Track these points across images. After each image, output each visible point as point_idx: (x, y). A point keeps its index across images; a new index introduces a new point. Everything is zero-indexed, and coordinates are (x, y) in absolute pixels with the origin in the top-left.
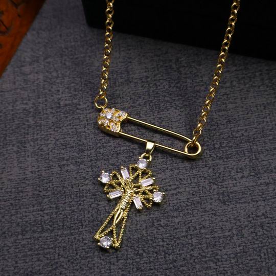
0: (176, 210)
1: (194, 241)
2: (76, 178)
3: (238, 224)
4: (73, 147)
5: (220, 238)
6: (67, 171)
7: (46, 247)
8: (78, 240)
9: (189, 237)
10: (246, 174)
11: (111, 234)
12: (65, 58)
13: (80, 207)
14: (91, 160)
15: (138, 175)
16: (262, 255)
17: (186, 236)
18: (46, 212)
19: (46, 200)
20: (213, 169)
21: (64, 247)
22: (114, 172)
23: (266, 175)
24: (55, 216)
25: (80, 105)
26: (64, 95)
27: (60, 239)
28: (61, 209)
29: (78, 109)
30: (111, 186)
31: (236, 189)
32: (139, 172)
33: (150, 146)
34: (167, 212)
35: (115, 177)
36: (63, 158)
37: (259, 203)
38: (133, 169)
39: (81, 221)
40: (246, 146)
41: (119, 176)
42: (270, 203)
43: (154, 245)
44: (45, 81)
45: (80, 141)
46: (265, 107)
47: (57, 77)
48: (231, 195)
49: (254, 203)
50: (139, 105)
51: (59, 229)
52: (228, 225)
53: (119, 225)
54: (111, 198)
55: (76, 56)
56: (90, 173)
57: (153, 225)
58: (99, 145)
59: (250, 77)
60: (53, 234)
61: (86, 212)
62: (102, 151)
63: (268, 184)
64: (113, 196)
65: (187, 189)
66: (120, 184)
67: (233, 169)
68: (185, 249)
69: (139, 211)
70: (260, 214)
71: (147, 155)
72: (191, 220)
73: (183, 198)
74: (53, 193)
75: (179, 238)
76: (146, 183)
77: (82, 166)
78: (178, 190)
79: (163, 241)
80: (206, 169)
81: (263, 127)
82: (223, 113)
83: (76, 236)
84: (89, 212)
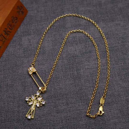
0: (43, 116)
1: (48, 124)
2: (12, 107)
3: (62, 119)
4: (12, 97)
5: (56, 123)
6: (10, 105)
7: (3, 127)
8: (13, 125)
9: (47, 123)
10: (65, 104)
12: (10, 70)
13: (14, 115)
14: (17, 101)
16: (68, 128)
17: (46, 123)
18: (3, 117)
19: (3, 113)
20: (55, 103)
21: (8, 127)
23: (70, 105)
24: (6, 118)
25: (14, 84)
26: (9, 82)
27: (7, 125)
28: (8, 116)
29: (13, 86)
31: (61, 109)
34: (40, 116)
36: (9, 101)
37: (68, 113)
39: (14, 119)
40: (65, 96)
42: (71, 113)
43: (36, 126)
44: (3, 77)
45: (14, 95)
46: (71, 84)
47: (7, 76)
48: (60, 111)
49: (66, 113)
50: (33, 84)
51: (7, 122)
52: (59, 120)
55: (13, 70)
56: (17, 105)
57: (36, 120)
58: (20, 97)
59: (67, 76)
60: (5, 123)
61: (15, 117)
63: (71, 107)
65: (47, 109)
67: (61, 103)
68: (45, 127)
70: (68, 116)
72: (47, 119)
73: (45, 112)
74: (5, 111)
75: (43, 124)
77: (14, 103)
78: (44, 110)
79: (39, 125)
80: (52, 103)
81: (70, 91)
82: (58, 86)
83: (12, 124)
84: (16, 117)
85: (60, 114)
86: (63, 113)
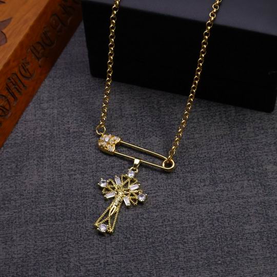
0: (155, 208)
1: (168, 229)
2: (81, 184)
3: (200, 217)
4: (79, 162)
5: (187, 227)
6: (74, 179)
7: (58, 231)
8: (82, 227)
9: (164, 226)
10: (207, 183)
11: (107, 223)
12: (74, 98)
13: (84, 204)
14: (93, 172)
15: (128, 183)
16: (217, 239)
17: (162, 226)
18: (58, 207)
19: (58, 199)
20: (183, 180)
21: (71, 232)
22: (110, 180)
23: (221, 184)
24: (65, 210)
25: (84, 132)
26: (73, 125)
27: (69, 226)
28: (70, 205)
29: (83, 135)
30: (107, 190)
31: (199, 193)
32: (129, 180)
33: (137, 161)
34: (149, 209)
35: (110, 183)
36: (72, 170)
37: (216, 204)
38: (124, 178)
39: (84, 214)
40: (207, 164)
41: (113, 183)
42: (224, 204)
43: (139, 231)
44: (58, 114)
45: (84, 157)
46: (222, 137)
47: (68, 112)
48: (195, 198)
49: (212, 204)
50: (129, 133)
52: (193, 219)
53: (113, 217)
54: (107, 197)
55: (82, 98)
56: (92, 181)
57: (138, 217)
58: (99, 161)
59: (212, 116)
60: (63, 223)
61: (88, 208)
62: (101, 165)
63: (223, 190)
64: (109, 196)
65: (164, 194)
66: (114, 188)
67: (197, 180)
68: (161, 234)
69: (128, 207)
70: (216, 211)
71: (134, 169)
72: (166, 215)
73: (161, 199)
74: (64, 194)
75: (157, 227)
76: (133, 188)
77: (86, 175)
78: (157, 194)
79: (145, 229)
80: (178, 179)
81: (221, 151)
82: (191, 140)
83: (81, 224)
84: (90, 208)
85: (196, 205)
86: (204, 204)
